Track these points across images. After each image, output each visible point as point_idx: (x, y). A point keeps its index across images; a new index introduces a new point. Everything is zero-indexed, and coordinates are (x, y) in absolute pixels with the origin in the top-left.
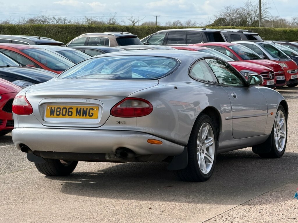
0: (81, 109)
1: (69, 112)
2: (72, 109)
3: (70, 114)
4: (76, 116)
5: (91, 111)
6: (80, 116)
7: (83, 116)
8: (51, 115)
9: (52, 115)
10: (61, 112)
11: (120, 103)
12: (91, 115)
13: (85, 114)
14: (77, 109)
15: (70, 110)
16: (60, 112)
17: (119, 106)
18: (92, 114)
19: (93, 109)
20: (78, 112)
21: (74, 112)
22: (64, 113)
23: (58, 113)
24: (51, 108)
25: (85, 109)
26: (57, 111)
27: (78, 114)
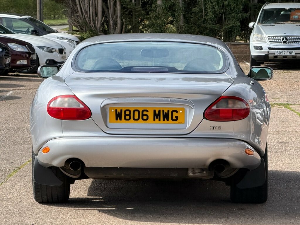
0: (159, 111)
1: (143, 115)
2: (147, 111)
3: (145, 117)
4: (154, 120)
5: (175, 114)
6: (160, 120)
7: (164, 120)
8: (117, 119)
9: (119, 119)
10: (132, 115)
11: (216, 103)
12: (175, 119)
13: (166, 117)
14: (155, 111)
15: (145, 113)
16: (129, 115)
17: (214, 107)
18: (177, 117)
19: (177, 112)
20: (157, 115)
21: (151, 115)
22: (136, 117)
23: (126, 116)
24: (116, 110)
25: (166, 111)
26: (126, 115)
27: (157, 118)
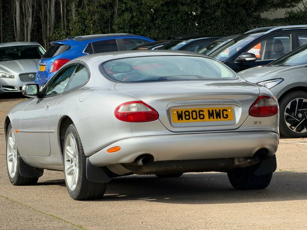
0: (213, 111)
1: (200, 115)
2: (203, 111)
3: (202, 117)
4: (209, 118)
5: (225, 113)
6: (214, 118)
7: (217, 118)
9: (180, 119)
10: (191, 115)
11: (257, 102)
12: (226, 116)
13: (218, 115)
14: (209, 111)
15: (201, 113)
16: (189, 115)
17: (256, 105)
18: (227, 115)
19: (226, 111)
20: (211, 114)
21: (206, 114)
22: (195, 117)
23: (186, 117)
24: (178, 112)
25: (218, 111)
26: (186, 115)
27: (211, 117)
